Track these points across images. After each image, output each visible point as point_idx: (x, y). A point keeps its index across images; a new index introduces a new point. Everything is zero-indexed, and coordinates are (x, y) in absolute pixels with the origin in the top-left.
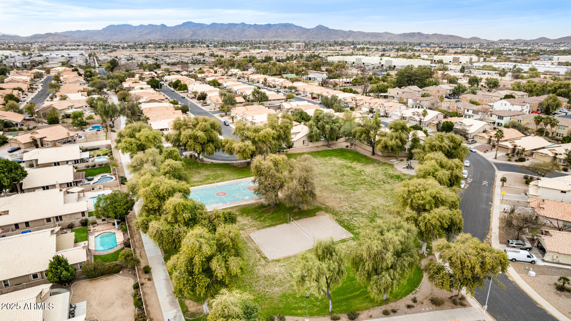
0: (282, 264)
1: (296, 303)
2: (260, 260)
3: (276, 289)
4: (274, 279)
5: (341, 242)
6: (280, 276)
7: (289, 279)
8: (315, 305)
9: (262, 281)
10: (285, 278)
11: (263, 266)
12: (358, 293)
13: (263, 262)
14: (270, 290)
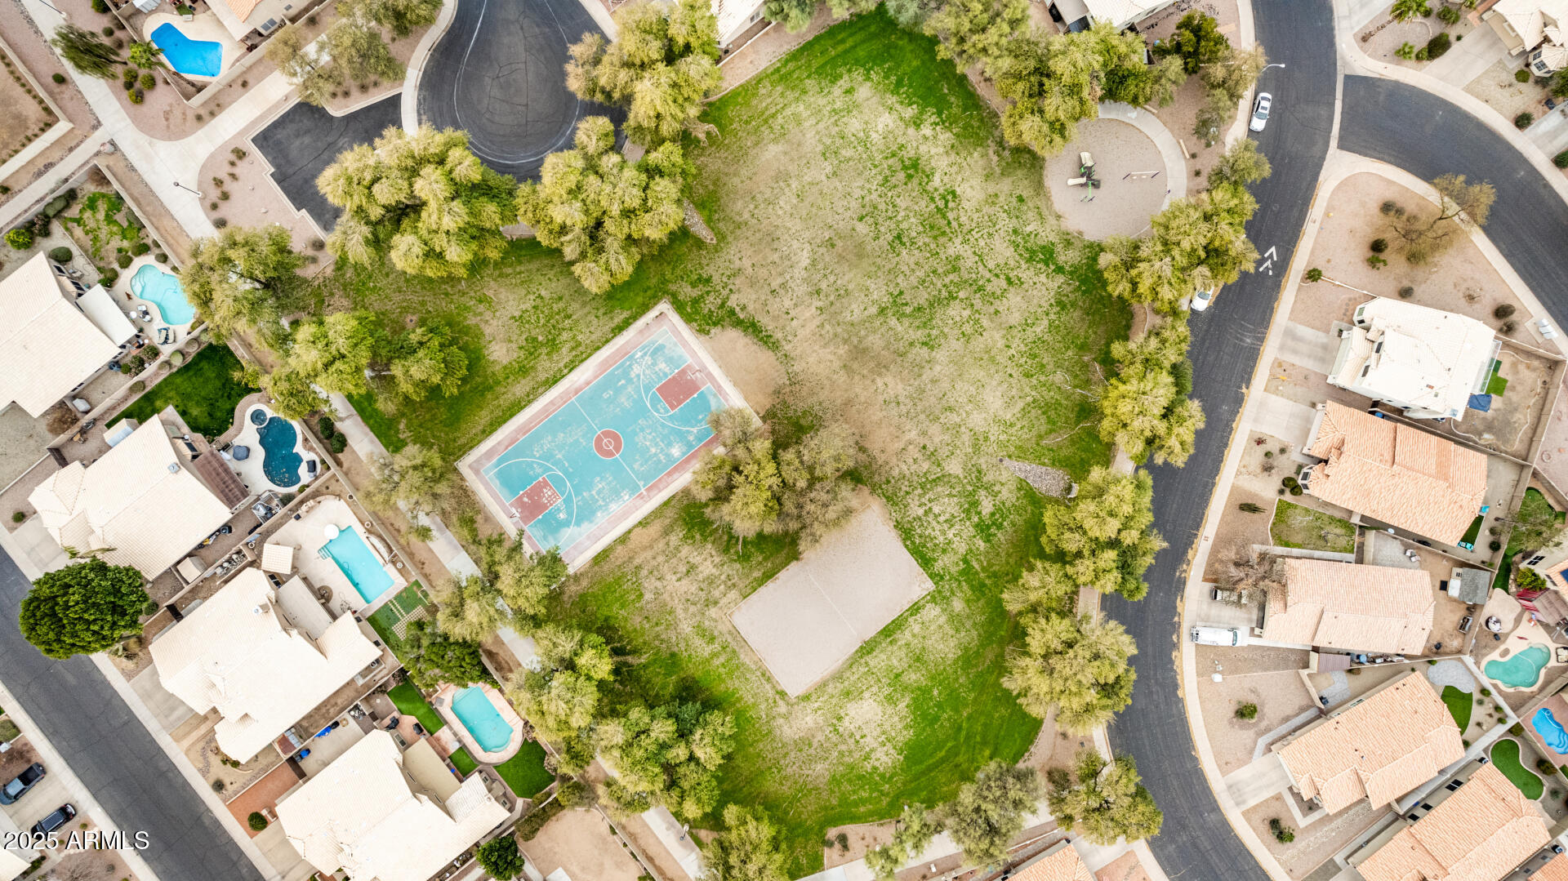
0: (816, 705)
1: (854, 792)
2: (775, 702)
3: (820, 767)
4: (810, 745)
5: (911, 615)
6: (820, 737)
7: (834, 739)
8: (882, 793)
9: (793, 755)
10: (828, 739)
11: (786, 717)
12: (943, 753)
13: (782, 708)
14: (810, 772)
